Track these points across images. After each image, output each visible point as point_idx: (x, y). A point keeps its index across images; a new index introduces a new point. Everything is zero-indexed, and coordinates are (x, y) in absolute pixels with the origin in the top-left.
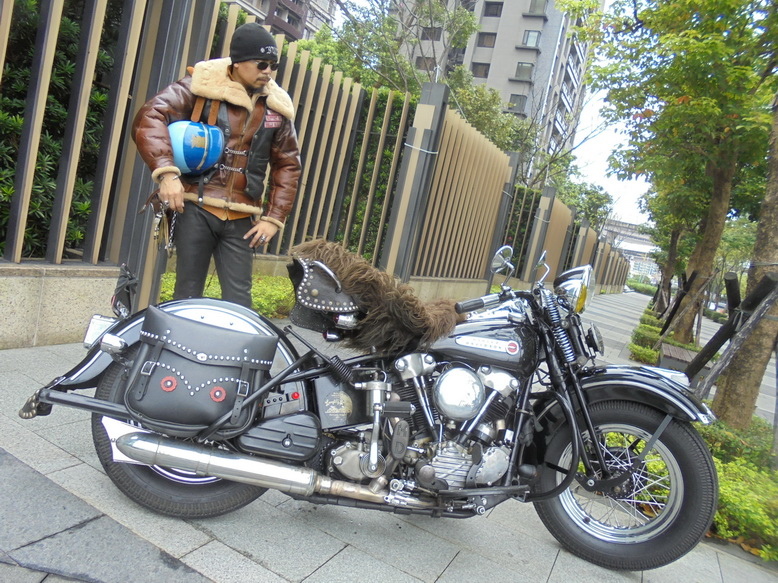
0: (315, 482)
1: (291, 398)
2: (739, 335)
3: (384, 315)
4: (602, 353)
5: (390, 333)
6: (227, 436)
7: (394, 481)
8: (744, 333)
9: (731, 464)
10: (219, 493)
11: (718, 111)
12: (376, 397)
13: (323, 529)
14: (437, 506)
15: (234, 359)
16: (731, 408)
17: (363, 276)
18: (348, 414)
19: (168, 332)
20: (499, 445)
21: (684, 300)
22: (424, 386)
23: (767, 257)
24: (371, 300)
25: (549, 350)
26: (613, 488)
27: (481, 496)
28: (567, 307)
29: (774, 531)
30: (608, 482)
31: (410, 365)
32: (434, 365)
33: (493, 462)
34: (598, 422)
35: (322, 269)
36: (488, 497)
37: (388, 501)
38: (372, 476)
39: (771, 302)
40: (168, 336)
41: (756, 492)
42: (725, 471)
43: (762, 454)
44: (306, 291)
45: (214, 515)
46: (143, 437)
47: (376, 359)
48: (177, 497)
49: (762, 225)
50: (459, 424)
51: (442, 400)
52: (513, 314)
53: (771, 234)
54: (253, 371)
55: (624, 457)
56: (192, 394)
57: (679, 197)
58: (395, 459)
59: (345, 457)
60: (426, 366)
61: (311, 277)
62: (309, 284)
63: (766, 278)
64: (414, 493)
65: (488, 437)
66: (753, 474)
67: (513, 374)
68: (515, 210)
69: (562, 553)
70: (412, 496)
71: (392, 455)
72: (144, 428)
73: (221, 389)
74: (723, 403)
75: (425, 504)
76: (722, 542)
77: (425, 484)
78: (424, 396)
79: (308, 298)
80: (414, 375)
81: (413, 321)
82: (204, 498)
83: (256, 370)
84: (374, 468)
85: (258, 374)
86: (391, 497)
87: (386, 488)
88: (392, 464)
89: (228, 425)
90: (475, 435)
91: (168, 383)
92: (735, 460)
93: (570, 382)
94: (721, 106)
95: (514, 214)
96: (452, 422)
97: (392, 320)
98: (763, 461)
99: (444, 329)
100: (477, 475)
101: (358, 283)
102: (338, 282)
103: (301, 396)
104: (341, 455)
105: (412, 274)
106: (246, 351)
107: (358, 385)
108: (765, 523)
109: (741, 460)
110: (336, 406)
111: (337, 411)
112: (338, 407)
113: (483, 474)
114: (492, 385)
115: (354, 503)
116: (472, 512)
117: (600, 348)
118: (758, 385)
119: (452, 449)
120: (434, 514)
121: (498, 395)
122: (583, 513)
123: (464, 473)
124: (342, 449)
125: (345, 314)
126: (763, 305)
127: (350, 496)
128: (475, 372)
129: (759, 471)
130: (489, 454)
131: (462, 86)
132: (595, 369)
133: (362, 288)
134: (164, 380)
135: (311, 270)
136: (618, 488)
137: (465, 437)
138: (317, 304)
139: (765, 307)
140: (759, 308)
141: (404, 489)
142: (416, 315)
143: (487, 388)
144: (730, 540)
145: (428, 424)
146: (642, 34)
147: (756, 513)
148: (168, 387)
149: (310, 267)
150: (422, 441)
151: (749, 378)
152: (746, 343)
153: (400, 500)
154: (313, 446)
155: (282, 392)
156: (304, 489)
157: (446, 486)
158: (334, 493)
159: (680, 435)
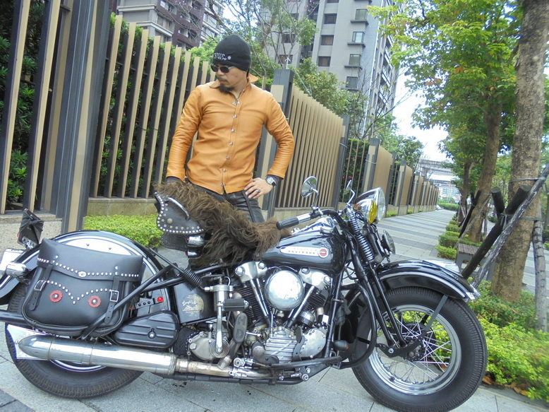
0: (175, 364)
1: (157, 302)
2: (504, 232)
3: (224, 236)
4: (394, 252)
5: (230, 248)
6: (103, 333)
7: (237, 359)
8: (507, 231)
9: (505, 328)
10: (104, 377)
11: (484, 76)
12: (221, 297)
13: (189, 399)
14: (272, 376)
15: (107, 274)
16: (504, 287)
17: (206, 207)
18: (201, 311)
19: (57, 257)
20: (318, 327)
21: (474, 211)
22: (259, 286)
23: (520, 174)
24: (213, 225)
25: (354, 252)
26: (408, 354)
27: (306, 367)
28: (363, 219)
29: (537, 377)
30: (405, 349)
31: (247, 271)
32: (266, 269)
33: (313, 340)
34: (394, 304)
35: (175, 204)
36: (311, 367)
37: (232, 375)
38: (219, 357)
39: (525, 207)
40: (56, 260)
41: (524, 349)
42: (500, 334)
43: (528, 319)
44: (163, 220)
45: (102, 395)
46: (41, 338)
47: (222, 267)
48: (71, 382)
49: (514, 152)
50: (286, 312)
51: (272, 297)
52: (324, 227)
53: (522, 158)
54: (123, 283)
55: (416, 329)
56: (74, 302)
57: (466, 140)
58: (236, 343)
59: (199, 343)
60: (260, 271)
61: (167, 210)
62: (165, 215)
63: (520, 189)
64: (254, 368)
65: (310, 321)
66: (521, 335)
67: (326, 272)
68: (351, 157)
69: (375, 405)
70: (252, 370)
71: (234, 340)
72: (40, 331)
73: (97, 298)
74: (498, 283)
75: (262, 375)
76: (499, 387)
77: (261, 360)
78: (259, 293)
79: (165, 226)
80: (251, 278)
81: (245, 237)
82: (93, 382)
83: (126, 282)
84: (219, 350)
85: (128, 285)
86: (234, 371)
87: (231, 365)
88: (235, 346)
89: (103, 324)
90: (299, 321)
91: (54, 295)
92: (508, 325)
93: (371, 276)
94: (486, 72)
95: (351, 160)
96: (281, 312)
97: (230, 238)
98: (530, 325)
99: (271, 242)
100: (301, 350)
101: (204, 212)
102: (186, 212)
103: (165, 300)
104: (195, 342)
105: (276, 206)
106: (116, 268)
107: (207, 289)
108: (530, 371)
109: (512, 325)
110: (191, 305)
111: (192, 309)
112: (193, 306)
113: (306, 349)
114: (311, 281)
115: (208, 378)
116: (299, 380)
117: (391, 249)
118: (522, 268)
119: (281, 332)
120: (270, 383)
121: (316, 289)
122: (389, 373)
123: (291, 350)
124: (197, 337)
125: (193, 235)
126: (520, 209)
127: (203, 372)
128: (297, 273)
129: (526, 332)
130: (310, 334)
131: (309, 72)
132: (390, 264)
133: (205, 215)
134: (52, 294)
135: (166, 205)
136: (412, 353)
137: (291, 322)
138: (172, 229)
139: (521, 211)
140: (517, 212)
141: (246, 365)
142: (248, 233)
143: (307, 284)
144: (506, 385)
145: (263, 315)
146: (429, 28)
147: (522, 364)
148: (55, 299)
149: (166, 202)
150: (260, 328)
151: (515, 263)
152: (511, 238)
153: (242, 373)
154: (172, 337)
155: (150, 297)
156: (166, 370)
157: (277, 361)
158: (190, 371)
159: (455, 310)
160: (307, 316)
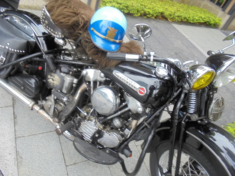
0: (33, 106)
15: (1, 46)
20: (118, 133)
32: (105, 79)
33: (110, 139)
54: (12, 54)
65: (116, 126)
71: (63, 113)
79: (45, 24)
80: (92, 80)
85: (14, 56)
106: (8, 44)
107: (62, 74)
112: (53, 80)
114: (129, 104)
121: (129, 110)
137: (104, 120)
138: (48, 29)
150: (88, 110)
158: (39, 113)
160: (117, 123)
